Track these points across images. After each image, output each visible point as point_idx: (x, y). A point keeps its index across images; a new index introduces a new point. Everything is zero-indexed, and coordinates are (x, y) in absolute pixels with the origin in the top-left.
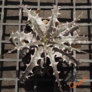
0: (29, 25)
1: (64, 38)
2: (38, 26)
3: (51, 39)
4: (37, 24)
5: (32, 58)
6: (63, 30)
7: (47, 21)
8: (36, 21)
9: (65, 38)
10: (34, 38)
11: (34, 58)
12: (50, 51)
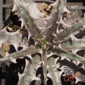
0: (16, 14)
1: (78, 42)
2: (32, 20)
3: (55, 44)
4: (30, 17)
5: (20, 78)
6: (77, 28)
7: (47, 5)
8: (27, 11)
9: (80, 42)
10: (24, 41)
11: (23, 78)
12: (53, 66)
